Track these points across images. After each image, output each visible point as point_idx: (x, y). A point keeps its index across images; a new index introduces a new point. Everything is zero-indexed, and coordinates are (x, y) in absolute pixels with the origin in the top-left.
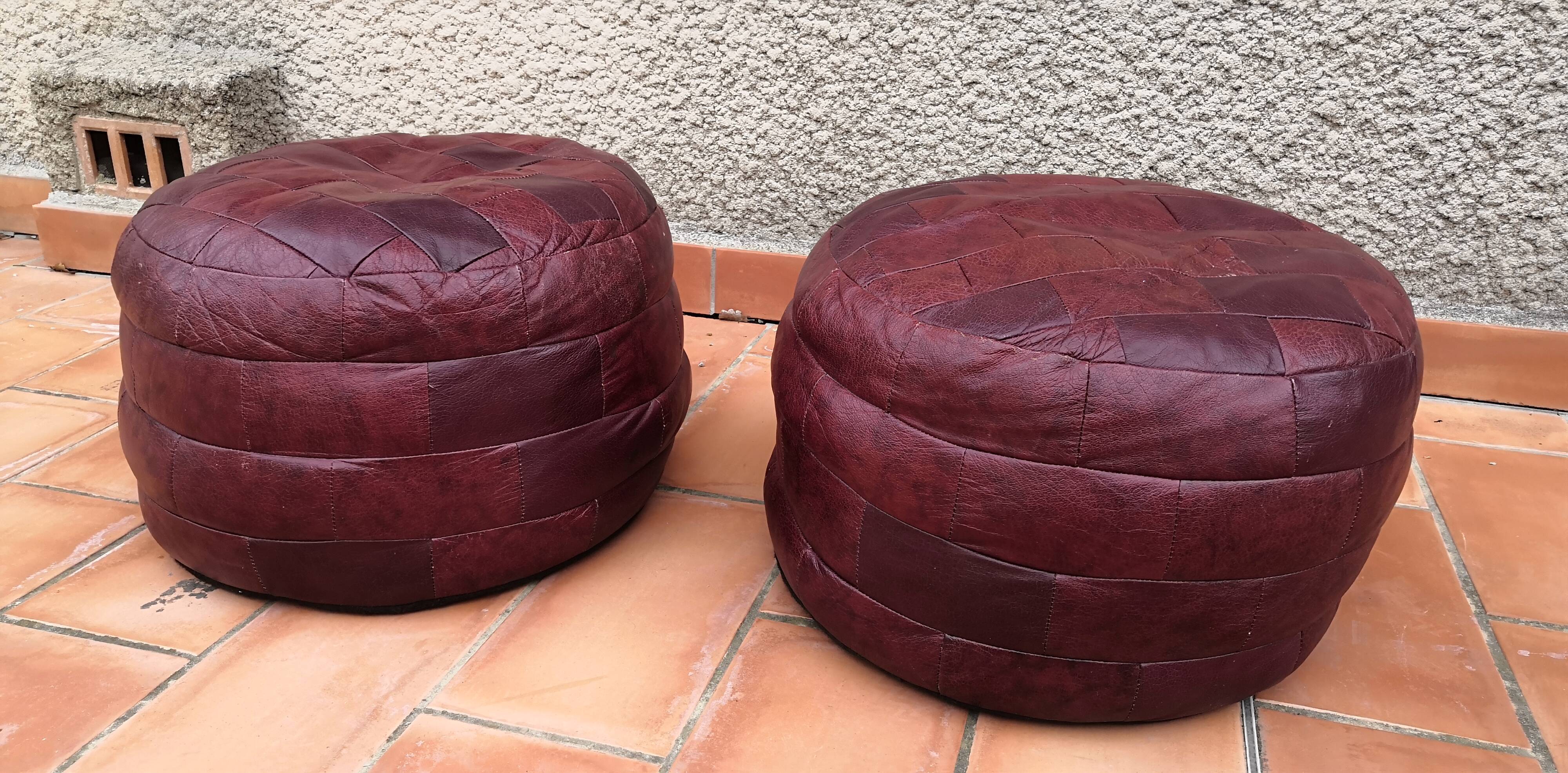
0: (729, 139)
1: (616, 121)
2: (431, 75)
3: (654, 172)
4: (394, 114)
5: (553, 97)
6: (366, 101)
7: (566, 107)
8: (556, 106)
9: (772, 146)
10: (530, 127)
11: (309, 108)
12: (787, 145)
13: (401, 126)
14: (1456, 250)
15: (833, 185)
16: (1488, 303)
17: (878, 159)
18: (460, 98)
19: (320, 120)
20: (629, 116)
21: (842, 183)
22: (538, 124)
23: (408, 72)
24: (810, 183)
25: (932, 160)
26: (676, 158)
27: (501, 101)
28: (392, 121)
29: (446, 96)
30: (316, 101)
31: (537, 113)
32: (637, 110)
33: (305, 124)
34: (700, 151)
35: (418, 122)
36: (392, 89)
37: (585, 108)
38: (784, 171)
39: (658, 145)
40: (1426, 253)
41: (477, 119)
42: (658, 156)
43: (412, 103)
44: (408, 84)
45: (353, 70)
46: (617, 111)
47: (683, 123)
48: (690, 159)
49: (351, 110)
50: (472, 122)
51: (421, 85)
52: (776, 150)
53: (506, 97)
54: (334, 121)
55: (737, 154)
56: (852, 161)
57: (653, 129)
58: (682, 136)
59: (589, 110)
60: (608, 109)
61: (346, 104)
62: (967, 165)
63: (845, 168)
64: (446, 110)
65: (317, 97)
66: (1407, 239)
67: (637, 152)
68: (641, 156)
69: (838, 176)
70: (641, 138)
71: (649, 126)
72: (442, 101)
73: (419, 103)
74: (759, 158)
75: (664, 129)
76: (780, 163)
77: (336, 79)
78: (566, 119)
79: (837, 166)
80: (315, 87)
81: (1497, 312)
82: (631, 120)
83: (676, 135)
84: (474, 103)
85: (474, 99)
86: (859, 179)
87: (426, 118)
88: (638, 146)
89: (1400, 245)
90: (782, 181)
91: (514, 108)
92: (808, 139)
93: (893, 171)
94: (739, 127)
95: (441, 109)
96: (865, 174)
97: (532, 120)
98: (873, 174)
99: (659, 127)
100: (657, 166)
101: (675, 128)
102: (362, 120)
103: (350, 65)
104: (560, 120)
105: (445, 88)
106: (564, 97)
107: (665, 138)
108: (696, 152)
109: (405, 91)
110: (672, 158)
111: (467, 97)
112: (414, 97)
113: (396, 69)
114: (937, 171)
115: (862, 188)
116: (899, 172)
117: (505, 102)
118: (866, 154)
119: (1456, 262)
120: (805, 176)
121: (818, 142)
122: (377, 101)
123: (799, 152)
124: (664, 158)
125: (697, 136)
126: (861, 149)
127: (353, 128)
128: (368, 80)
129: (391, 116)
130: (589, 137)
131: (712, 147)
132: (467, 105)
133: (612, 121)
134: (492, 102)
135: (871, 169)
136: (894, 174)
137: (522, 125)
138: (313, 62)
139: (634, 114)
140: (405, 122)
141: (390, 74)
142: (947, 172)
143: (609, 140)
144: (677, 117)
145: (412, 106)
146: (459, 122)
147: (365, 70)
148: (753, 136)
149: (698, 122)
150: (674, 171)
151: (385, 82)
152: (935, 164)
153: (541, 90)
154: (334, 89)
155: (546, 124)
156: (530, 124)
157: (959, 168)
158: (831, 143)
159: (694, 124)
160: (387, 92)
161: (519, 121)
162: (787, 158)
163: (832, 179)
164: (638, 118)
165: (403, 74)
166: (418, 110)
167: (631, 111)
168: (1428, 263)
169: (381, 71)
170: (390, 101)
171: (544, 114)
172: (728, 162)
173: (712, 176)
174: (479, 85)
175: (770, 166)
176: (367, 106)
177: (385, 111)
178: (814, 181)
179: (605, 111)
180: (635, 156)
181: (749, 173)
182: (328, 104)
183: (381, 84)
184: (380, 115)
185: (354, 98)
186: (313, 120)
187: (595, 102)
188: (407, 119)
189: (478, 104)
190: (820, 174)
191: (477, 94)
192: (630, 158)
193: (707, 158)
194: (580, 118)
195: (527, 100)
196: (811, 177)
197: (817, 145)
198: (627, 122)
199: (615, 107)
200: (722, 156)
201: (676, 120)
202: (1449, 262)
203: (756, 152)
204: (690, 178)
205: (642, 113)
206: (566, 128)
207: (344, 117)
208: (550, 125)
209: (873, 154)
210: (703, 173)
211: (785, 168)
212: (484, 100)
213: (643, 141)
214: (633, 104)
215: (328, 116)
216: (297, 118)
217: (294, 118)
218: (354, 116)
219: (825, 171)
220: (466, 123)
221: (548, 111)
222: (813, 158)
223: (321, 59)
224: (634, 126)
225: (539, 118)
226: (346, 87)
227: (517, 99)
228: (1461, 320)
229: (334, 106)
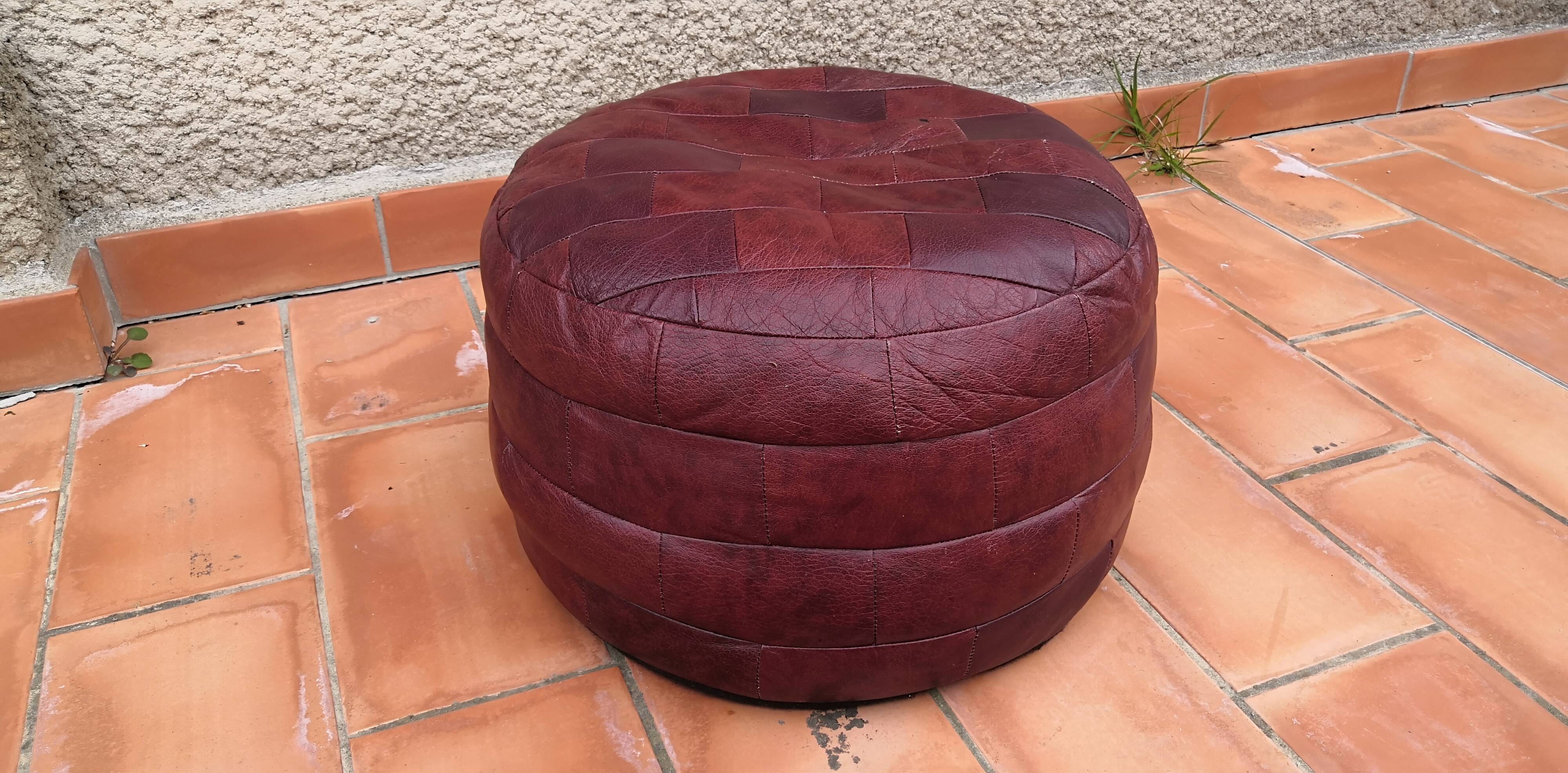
0: (699, 25)
1: (560, 29)
2: (289, 11)
3: (613, 80)
4: (231, 75)
5: (473, 12)
6: (182, 64)
7: (491, 23)
8: (480, 23)
9: (748, 24)
10: (445, 57)
11: (83, 92)
12: (764, 21)
13: (247, 89)
14: (1294, 9)
15: (814, 54)
16: (1310, 47)
17: (857, 17)
18: (335, 35)
19: (105, 106)
20: (579, 19)
21: (823, 50)
22: (457, 51)
23: (248, 13)
24: (790, 56)
25: (909, 9)
26: (638, 58)
27: (398, 30)
28: (229, 85)
29: (313, 37)
30: (93, 79)
31: (454, 37)
32: (587, 10)
33: (78, 116)
34: (667, 45)
35: (274, 79)
36: (223, 40)
37: (518, 19)
38: (762, 49)
39: (616, 48)
40: (1276, 15)
41: (366, 59)
42: (618, 60)
43: (262, 55)
44: (249, 29)
45: (149, 24)
46: (561, 17)
47: (644, 16)
48: (656, 57)
49: (157, 82)
50: (359, 65)
51: (271, 27)
52: (753, 27)
53: (407, 23)
54: (131, 103)
55: (709, 40)
56: (831, 25)
57: (608, 29)
58: (643, 32)
59: (524, 22)
60: (548, 16)
61: (148, 75)
62: (941, 8)
63: (826, 33)
64: (316, 54)
65: (93, 73)
66: (1265, 7)
67: (591, 60)
68: (596, 65)
69: (818, 44)
70: (594, 43)
71: (604, 26)
72: (308, 45)
73: (271, 53)
74: (735, 39)
75: (622, 27)
76: (758, 40)
77: (124, 41)
78: (494, 37)
79: (817, 33)
80: (87, 59)
81: (1316, 53)
82: (580, 24)
83: (637, 32)
84: (358, 40)
85: (359, 33)
86: (840, 43)
87: (286, 73)
88: (591, 53)
89: (1260, 13)
90: (760, 61)
91: (420, 35)
92: (785, 9)
93: (873, 27)
94: (710, 9)
95: (308, 55)
96: (846, 36)
97: (447, 47)
98: (853, 35)
99: (616, 26)
100: (616, 73)
101: (634, 23)
102: (180, 93)
103: (144, 17)
104: (485, 41)
105: (312, 25)
106: (489, 10)
107: (624, 38)
108: (662, 47)
109: (244, 41)
110: (634, 60)
111: (345, 33)
112: (264, 45)
113: (228, 11)
114: (914, 20)
115: (843, 51)
116: (879, 28)
117: (404, 30)
118: (846, 14)
119: (1294, 18)
120: (784, 51)
121: (798, 11)
122: (200, 63)
123: (776, 25)
124: (624, 61)
125: (662, 29)
126: (840, 10)
127: (166, 107)
128: (181, 34)
129: (226, 79)
130: (527, 54)
131: (680, 38)
132: (349, 44)
133: (555, 29)
134: (386, 33)
135: (851, 29)
136: (873, 30)
137: (434, 56)
138: (76, 22)
139: (584, 15)
140: (252, 84)
141: (218, 19)
142: (923, 19)
143: (554, 54)
144: (638, 10)
145: (262, 59)
146: (339, 68)
147: (174, 19)
148: (726, 17)
149: (664, 12)
150: (637, 74)
151: (211, 32)
152: (912, 13)
153: (456, 6)
154: (120, 57)
155: (468, 49)
156: (445, 52)
157: (934, 13)
158: (809, 9)
159: (659, 15)
160: (214, 47)
161: (429, 52)
162: (765, 34)
163: (813, 47)
164: (590, 20)
165: (241, 17)
166: (271, 63)
167: (580, 13)
168: (1278, 24)
169: (202, 17)
170: (223, 58)
171: (465, 36)
172: (700, 51)
173: (682, 71)
174: (364, 14)
175: (746, 47)
176: (185, 71)
177: (215, 74)
178: (794, 54)
179: (544, 19)
180: (588, 66)
181: (726, 59)
182: (115, 80)
183: (204, 36)
184: (208, 82)
185: (162, 63)
186: (92, 109)
187: (531, 10)
188: (256, 79)
189: (365, 40)
190: (799, 45)
191: (362, 27)
192: (582, 70)
193: (674, 51)
194: (514, 33)
195: (436, 23)
196: (790, 50)
197: (797, 14)
198: (575, 27)
199: (557, 12)
200: (692, 46)
201: (635, 14)
202: (1290, 19)
203: (731, 34)
204: (657, 78)
205: (593, 14)
206: (496, 49)
207: (147, 94)
208: (474, 49)
209: (853, 13)
210: (671, 70)
211: (764, 45)
212: (373, 33)
213: (598, 47)
214: (581, 4)
215: (119, 97)
216: (60, 111)
217: (55, 111)
218: (164, 90)
219: (804, 40)
220: (349, 67)
221: (468, 32)
222: (792, 28)
223: (90, 15)
224: (584, 30)
225: (456, 43)
226: (143, 49)
227: (423, 24)
228: (1297, 65)
229: (127, 81)
